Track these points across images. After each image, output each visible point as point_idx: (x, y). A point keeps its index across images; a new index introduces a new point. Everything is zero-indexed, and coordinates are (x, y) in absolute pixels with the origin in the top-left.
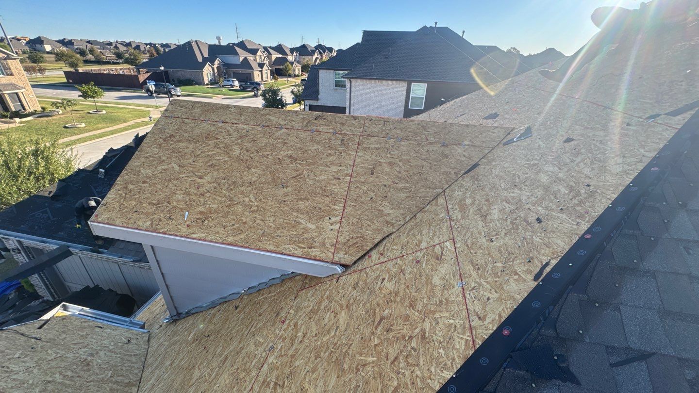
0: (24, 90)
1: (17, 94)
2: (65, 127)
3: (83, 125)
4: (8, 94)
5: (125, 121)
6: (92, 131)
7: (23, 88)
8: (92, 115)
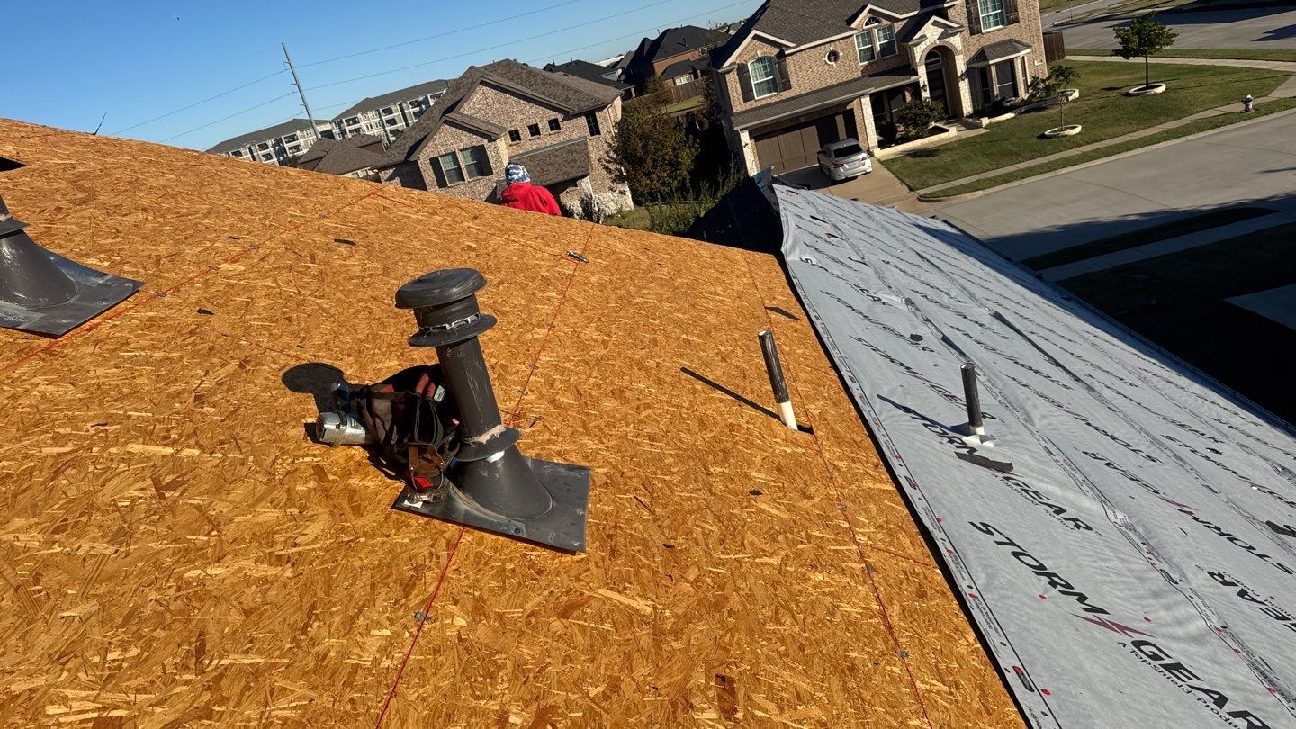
0: (1029, 50)
1: (1011, 62)
2: (1043, 137)
3: (1078, 129)
4: (997, 64)
5: (1182, 113)
6: (1080, 145)
7: (1029, 47)
8: (1129, 99)
